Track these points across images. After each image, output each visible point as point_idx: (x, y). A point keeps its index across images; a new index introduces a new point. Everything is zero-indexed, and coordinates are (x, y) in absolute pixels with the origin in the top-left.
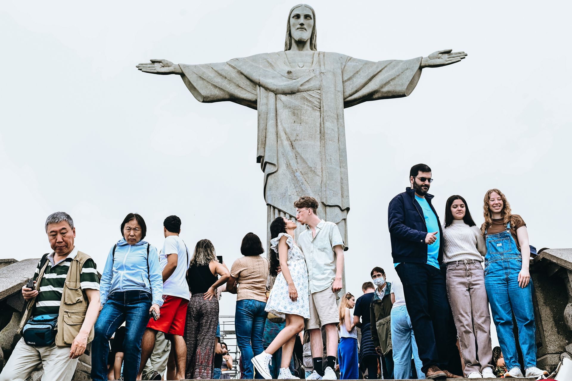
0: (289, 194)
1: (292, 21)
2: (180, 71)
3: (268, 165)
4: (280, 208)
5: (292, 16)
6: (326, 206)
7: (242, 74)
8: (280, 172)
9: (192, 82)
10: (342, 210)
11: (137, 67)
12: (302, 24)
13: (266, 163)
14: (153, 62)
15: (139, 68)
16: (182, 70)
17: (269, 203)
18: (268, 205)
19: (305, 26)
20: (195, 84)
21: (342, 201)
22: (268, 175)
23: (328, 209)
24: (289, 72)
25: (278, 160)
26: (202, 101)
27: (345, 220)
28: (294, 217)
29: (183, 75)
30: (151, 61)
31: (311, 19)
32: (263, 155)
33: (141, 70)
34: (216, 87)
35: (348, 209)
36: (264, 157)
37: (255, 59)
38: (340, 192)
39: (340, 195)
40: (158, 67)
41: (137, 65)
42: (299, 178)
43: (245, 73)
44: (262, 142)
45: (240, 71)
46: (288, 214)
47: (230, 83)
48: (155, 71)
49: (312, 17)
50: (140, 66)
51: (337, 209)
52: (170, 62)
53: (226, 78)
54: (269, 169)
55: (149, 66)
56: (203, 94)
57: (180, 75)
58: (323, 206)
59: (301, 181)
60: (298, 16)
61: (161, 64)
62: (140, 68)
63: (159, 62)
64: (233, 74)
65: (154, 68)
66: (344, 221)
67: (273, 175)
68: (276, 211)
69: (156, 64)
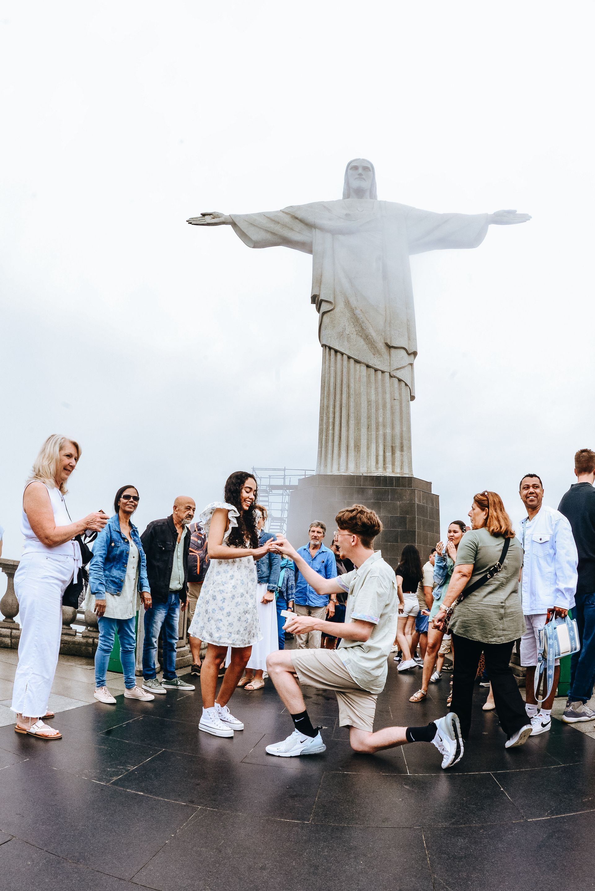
0: (347, 333)
1: (350, 172)
2: (231, 220)
3: (323, 304)
4: (337, 348)
5: (350, 167)
6: (389, 347)
7: (297, 218)
8: (337, 310)
9: (242, 229)
10: (409, 354)
11: (187, 221)
12: (360, 175)
13: (322, 301)
14: (204, 215)
15: (189, 222)
16: (233, 220)
17: (324, 343)
18: (323, 346)
19: (364, 177)
20: (245, 231)
21: (409, 344)
22: (324, 313)
23: (393, 351)
24: (347, 215)
25: (335, 298)
26: (253, 246)
27: (411, 364)
28: (353, 358)
29: (234, 225)
30: (201, 214)
31: (370, 170)
32: (318, 294)
33: (191, 223)
34: (267, 231)
35: (415, 354)
36: (319, 295)
37: (311, 206)
38: (406, 333)
39: (406, 337)
40: (208, 219)
41: (188, 219)
42: (359, 316)
43: (299, 217)
44: (318, 281)
45: (294, 216)
46: (345, 354)
47: (283, 228)
48: (206, 223)
49: (371, 169)
50: (190, 220)
51: (403, 352)
52: (221, 214)
53: (278, 223)
54: (325, 307)
55: (199, 219)
56: (253, 239)
57: (230, 226)
58: (387, 347)
59: (362, 320)
60: (356, 168)
61: (211, 216)
62: (191, 222)
63: (210, 214)
64: (287, 219)
65: (204, 220)
66: (410, 366)
67: (329, 314)
68: (333, 352)
69: (206, 217)
